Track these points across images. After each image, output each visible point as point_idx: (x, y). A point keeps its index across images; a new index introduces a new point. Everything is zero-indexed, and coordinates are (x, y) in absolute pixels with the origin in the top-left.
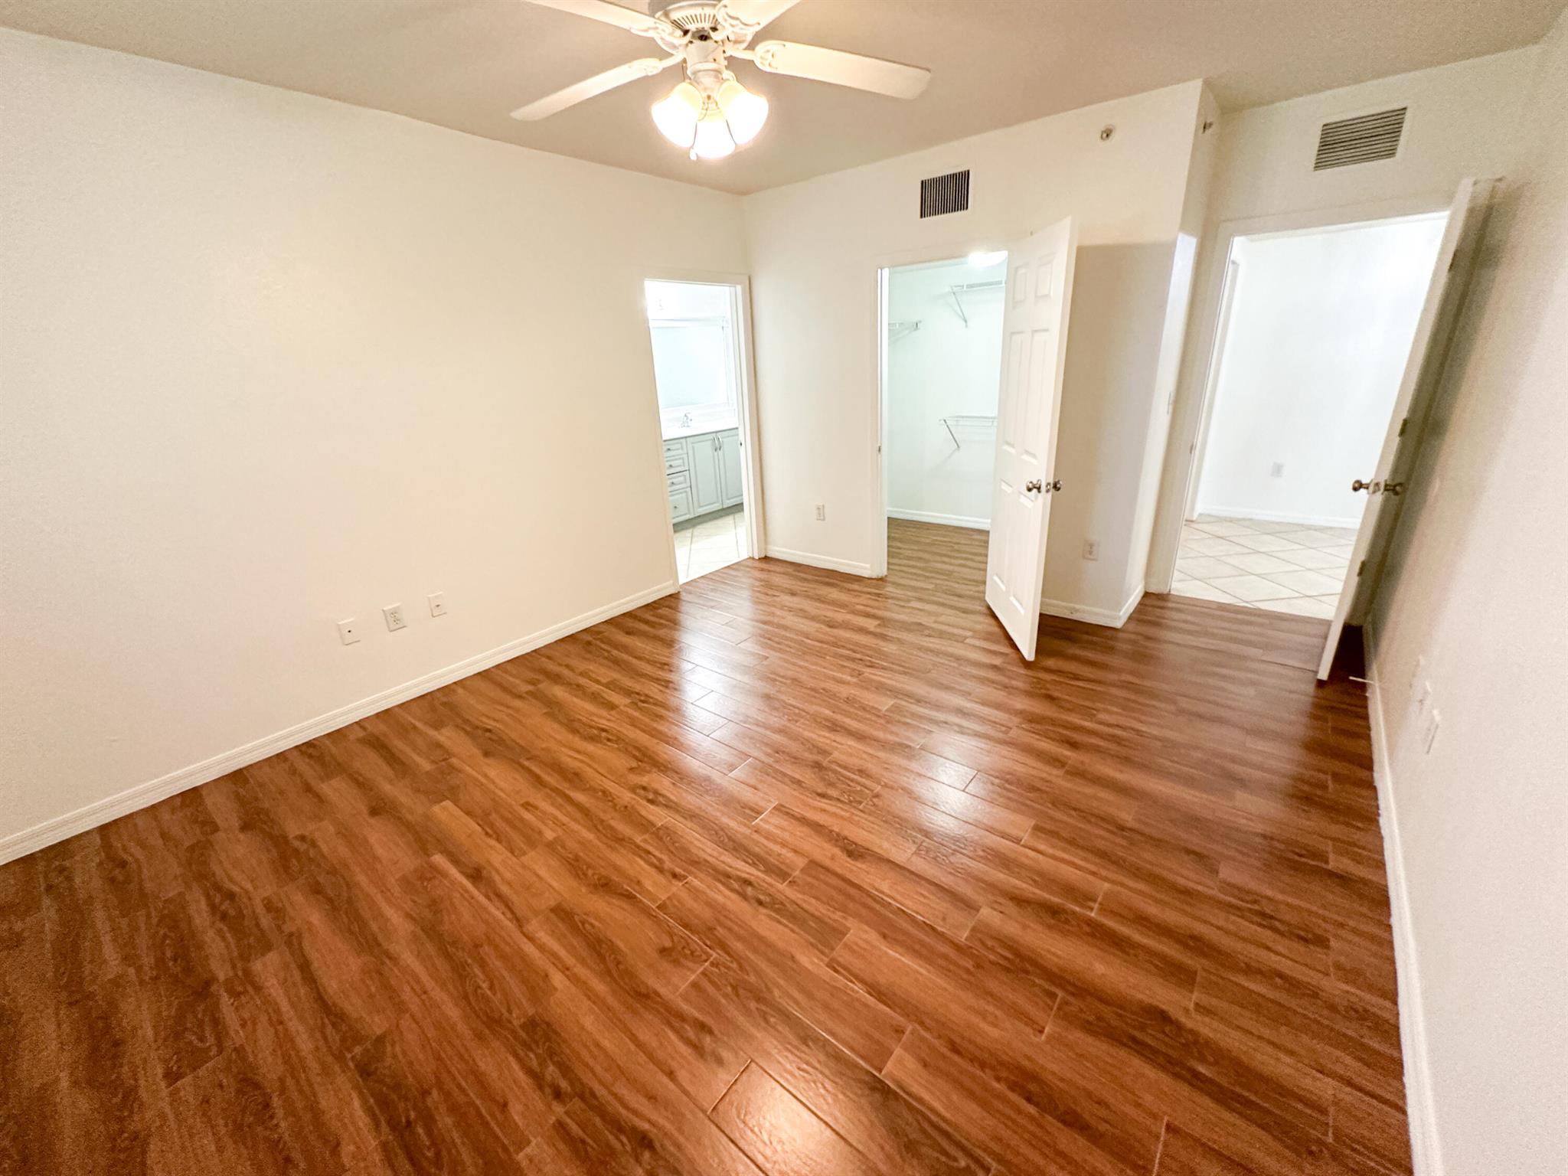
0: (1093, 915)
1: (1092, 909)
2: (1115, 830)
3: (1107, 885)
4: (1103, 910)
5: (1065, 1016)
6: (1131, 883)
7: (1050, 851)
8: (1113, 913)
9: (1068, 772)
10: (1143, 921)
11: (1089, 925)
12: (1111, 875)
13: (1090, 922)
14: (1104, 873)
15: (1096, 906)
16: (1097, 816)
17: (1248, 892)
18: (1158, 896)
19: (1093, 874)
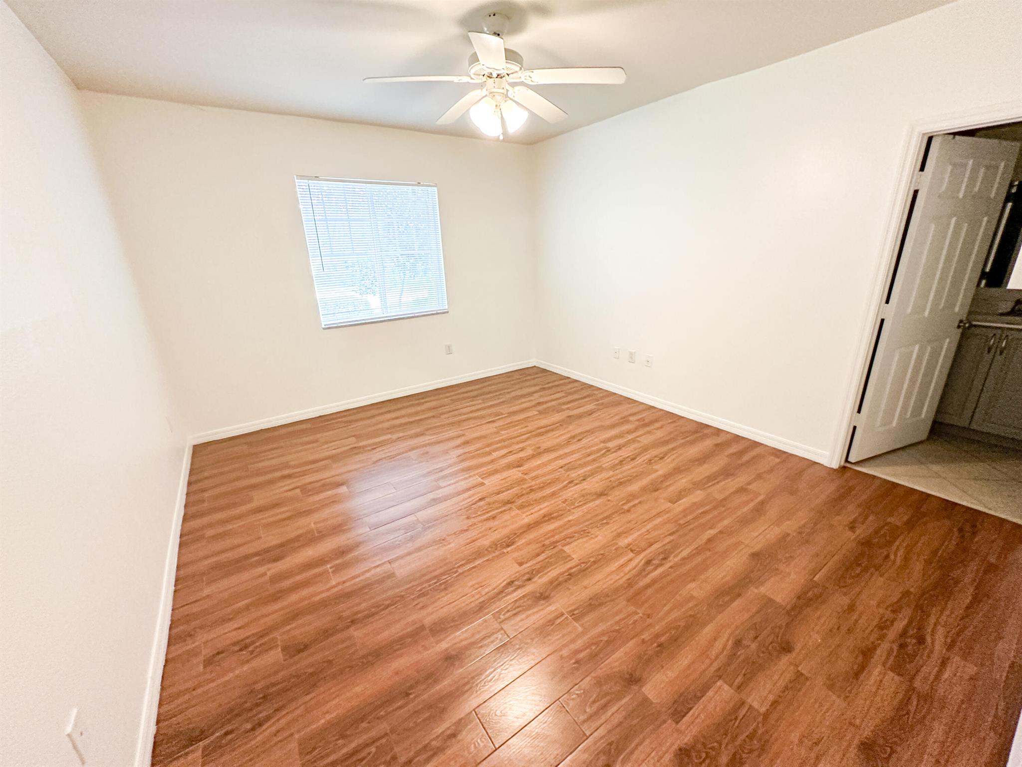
0: (329, 566)
1: (331, 568)
2: (356, 617)
3: (334, 583)
4: (326, 571)
5: (311, 531)
6: (324, 595)
7: (373, 572)
8: (320, 574)
9: (422, 628)
10: (306, 584)
11: (327, 561)
12: (336, 589)
13: (327, 562)
14: (340, 587)
15: (330, 570)
16: (373, 614)
17: (260, 653)
18: (306, 602)
19: (344, 582)
